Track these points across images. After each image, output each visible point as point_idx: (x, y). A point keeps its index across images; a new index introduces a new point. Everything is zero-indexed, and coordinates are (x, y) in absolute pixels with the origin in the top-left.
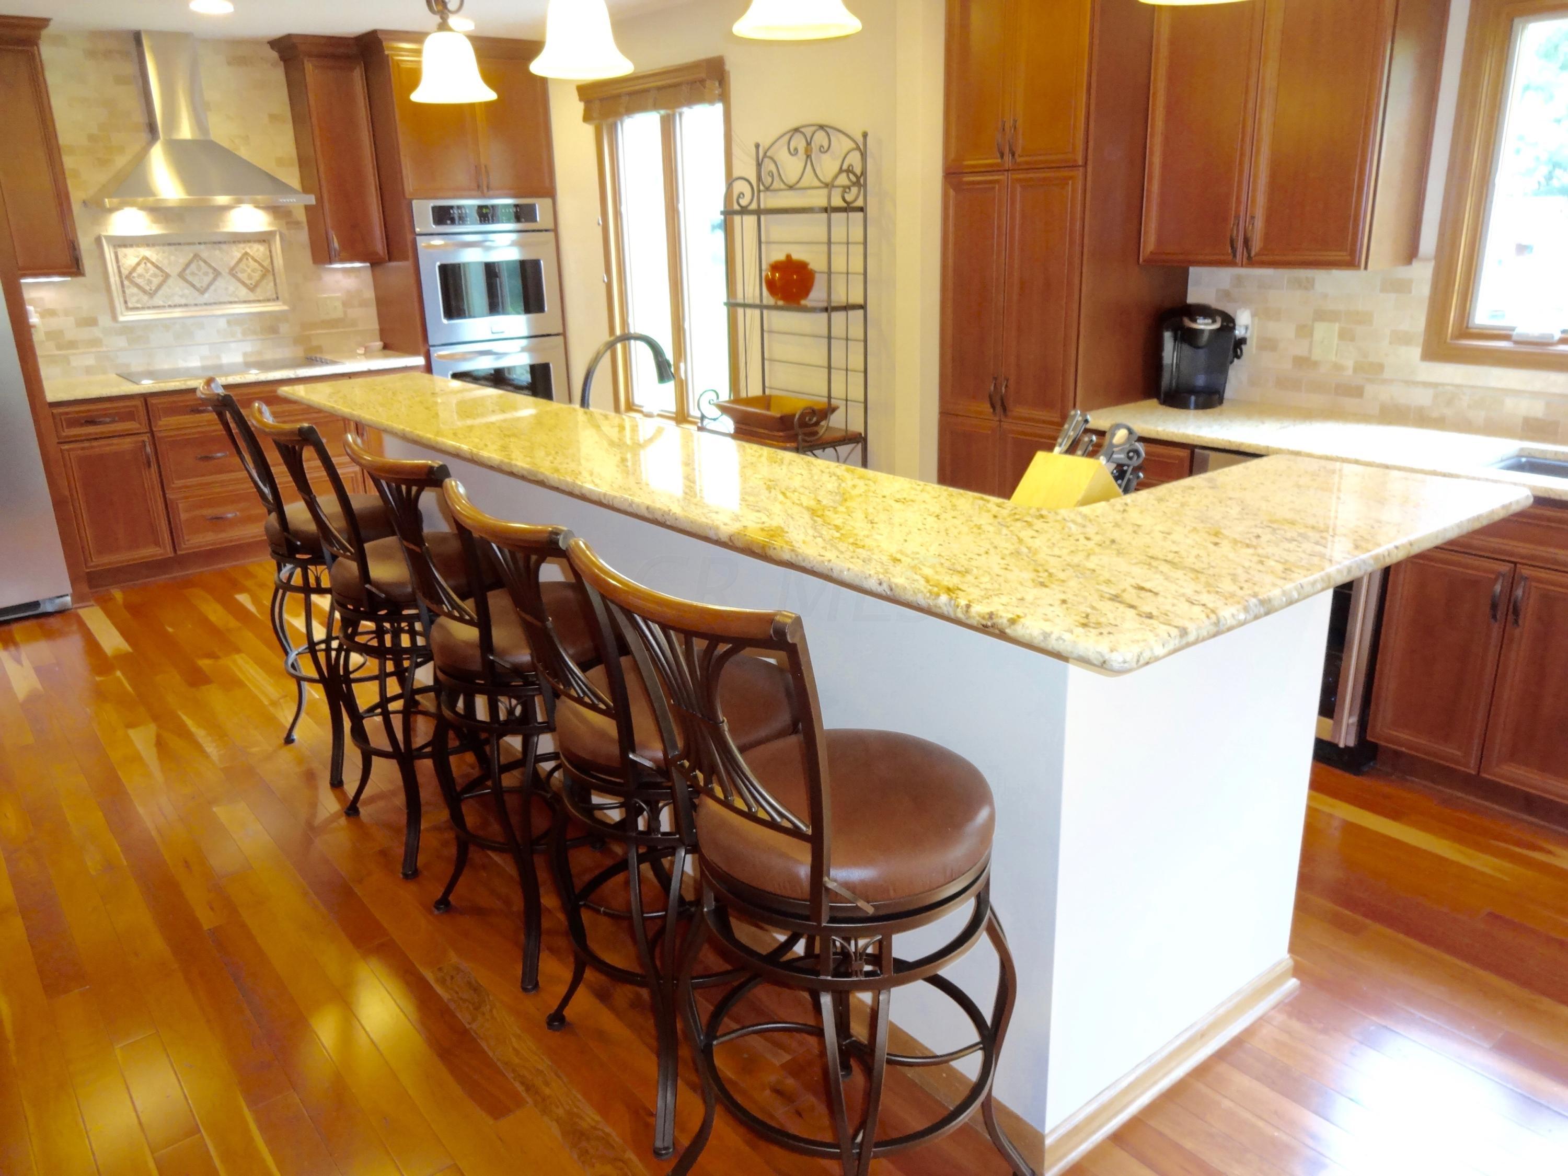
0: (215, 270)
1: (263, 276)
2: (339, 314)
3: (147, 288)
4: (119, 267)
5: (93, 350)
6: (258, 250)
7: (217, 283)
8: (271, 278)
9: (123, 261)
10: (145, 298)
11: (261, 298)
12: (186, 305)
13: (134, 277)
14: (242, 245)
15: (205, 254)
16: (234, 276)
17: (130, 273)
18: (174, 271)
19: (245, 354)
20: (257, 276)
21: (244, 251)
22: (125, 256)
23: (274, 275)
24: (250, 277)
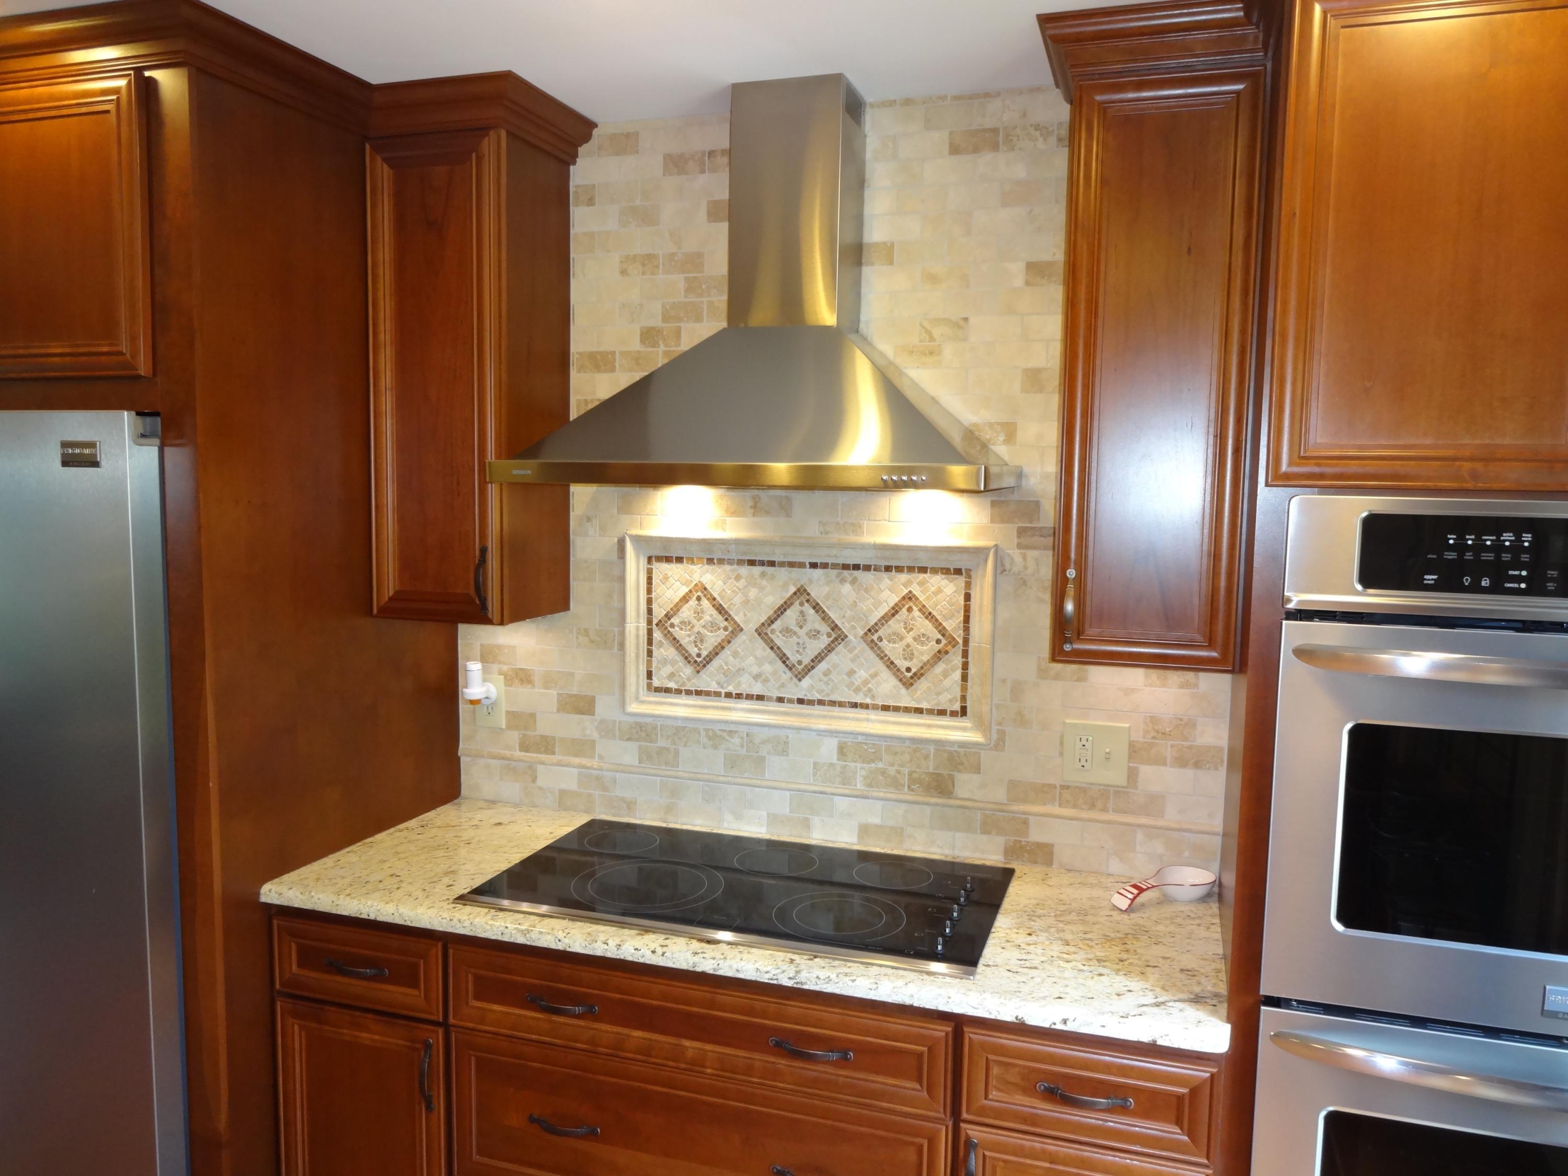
0: (835, 627)
1: (940, 655)
2: (1115, 776)
3: (694, 651)
4: (649, 601)
5: (577, 760)
6: (939, 591)
7: (832, 657)
8: (958, 660)
9: (659, 589)
10: (688, 670)
11: (924, 705)
12: (760, 698)
13: (672, 626)
14: (904, 577)
15: (816, 592)
16: (873, 645)
17: (668, 616)
18: (749, 620)
19: (864, 830)
20: (925, 652)
21: (906, 591)
22: (666, 578)
23: (965, 654)
24: (909, 655)
